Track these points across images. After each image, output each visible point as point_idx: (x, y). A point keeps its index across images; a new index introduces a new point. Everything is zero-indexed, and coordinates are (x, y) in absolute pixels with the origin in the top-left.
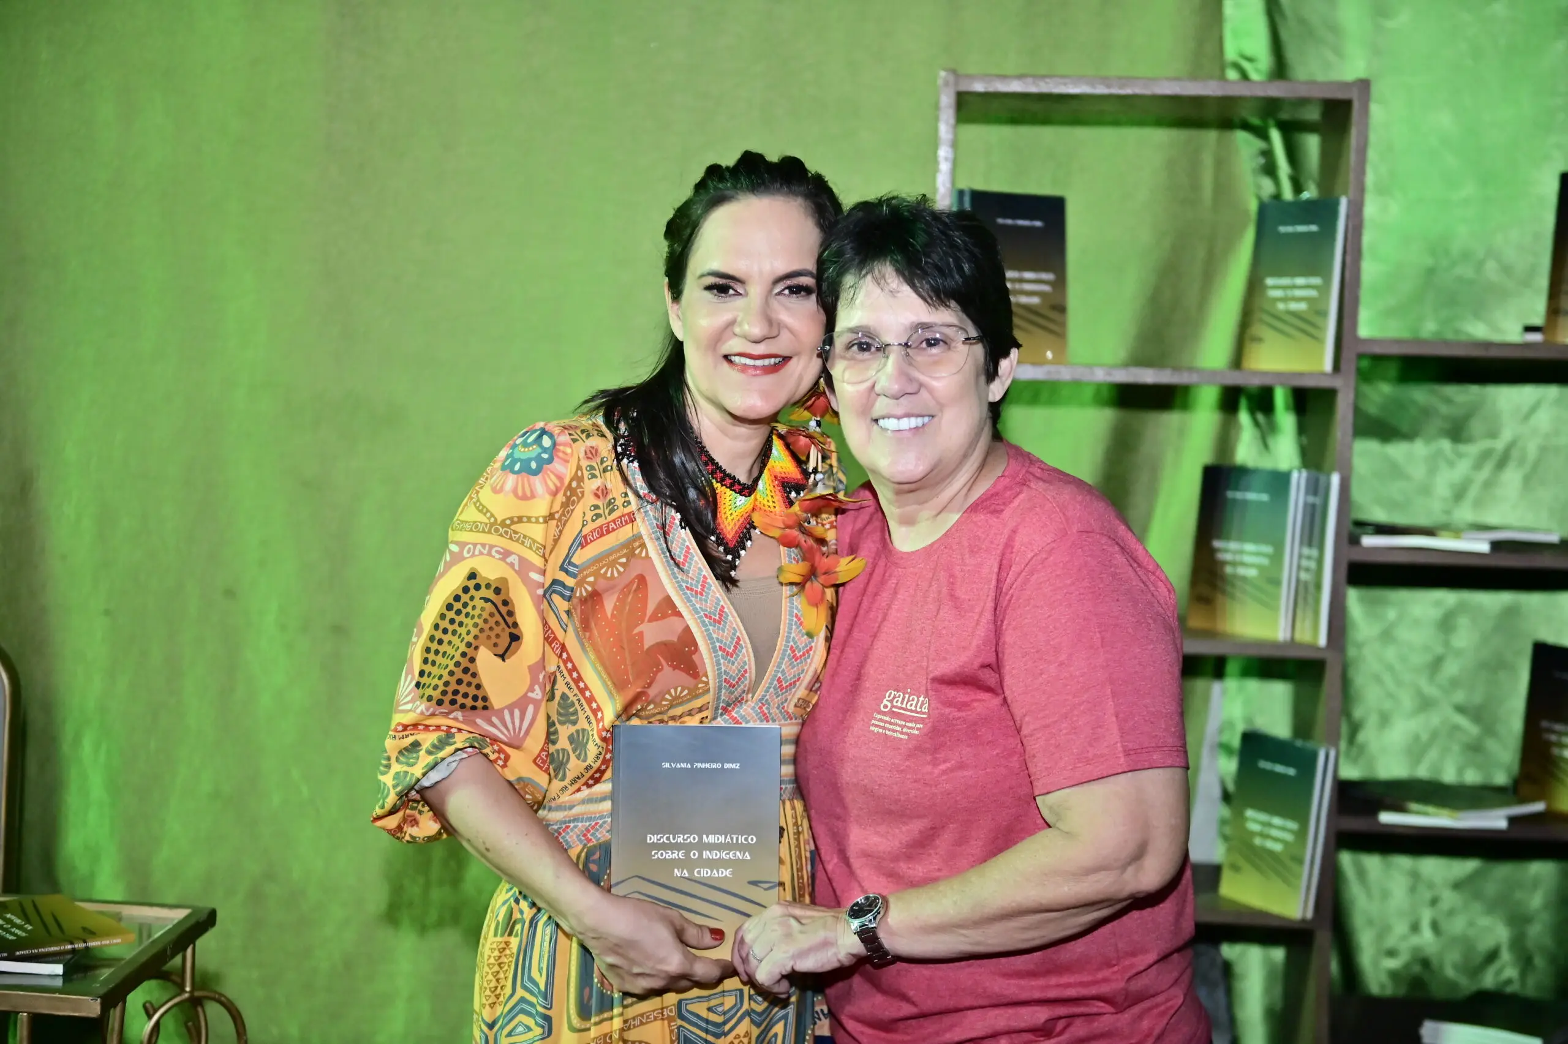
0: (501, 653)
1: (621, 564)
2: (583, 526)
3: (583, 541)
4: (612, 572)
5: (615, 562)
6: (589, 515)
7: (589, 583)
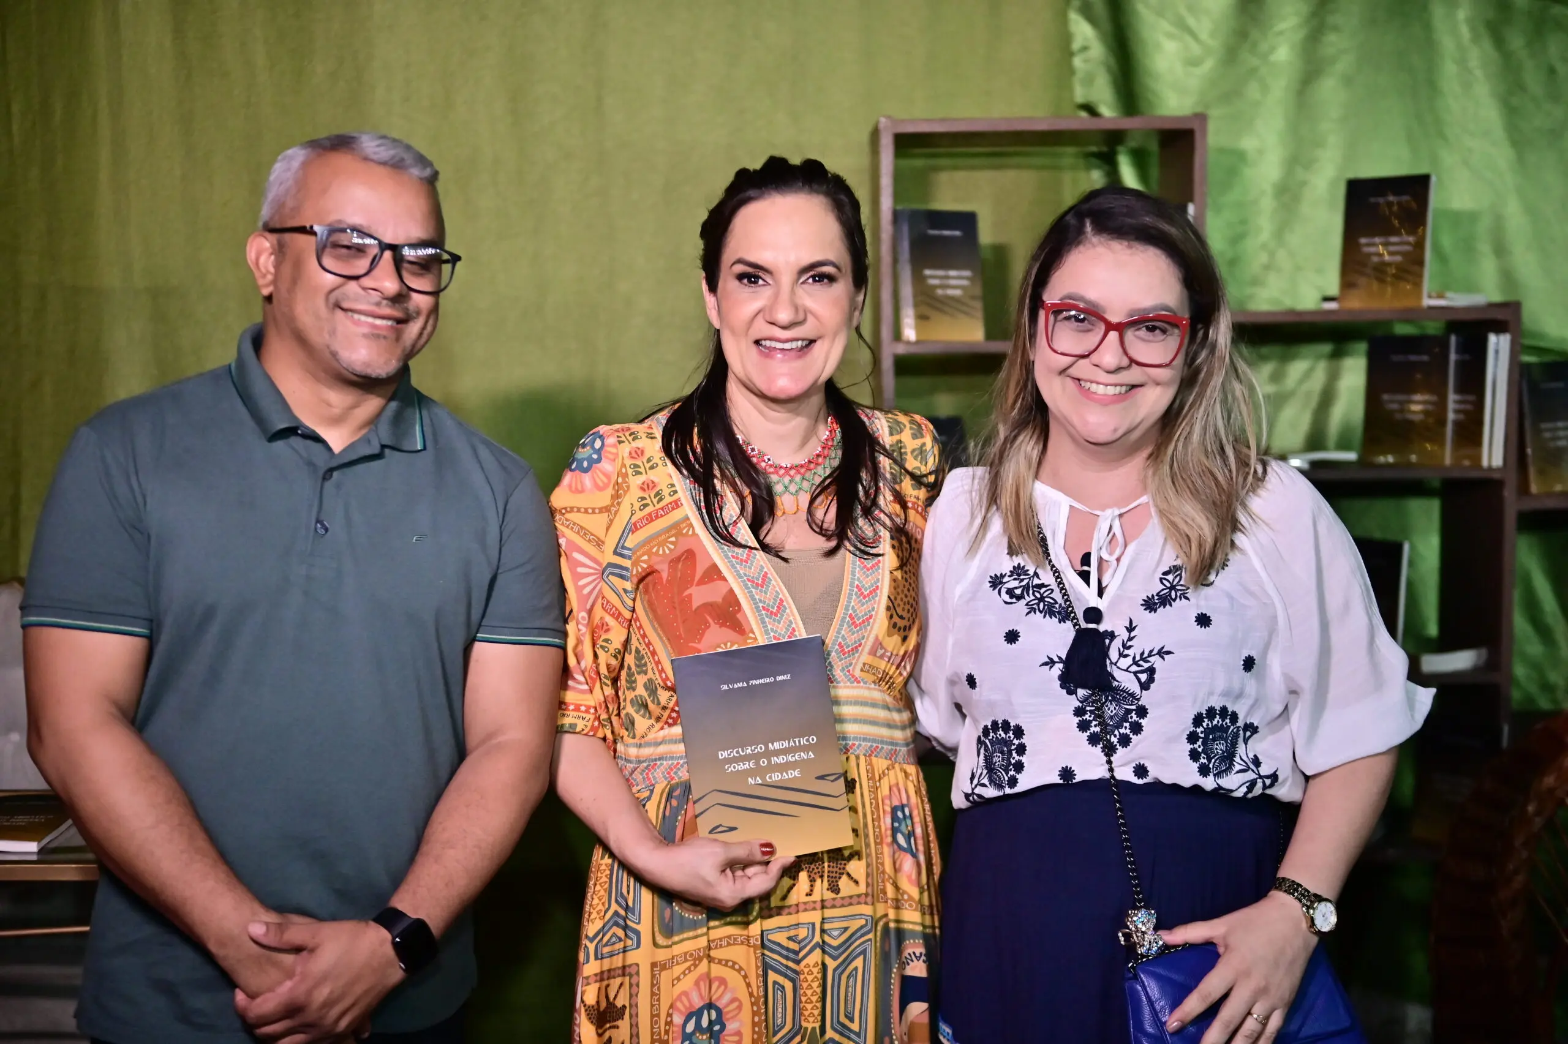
1: (671, 543)
2: (633, 514)
3: (633, 528)
4: (664, 550)
5: (666, 541)
6: (637, 504)
7: (644, 561)
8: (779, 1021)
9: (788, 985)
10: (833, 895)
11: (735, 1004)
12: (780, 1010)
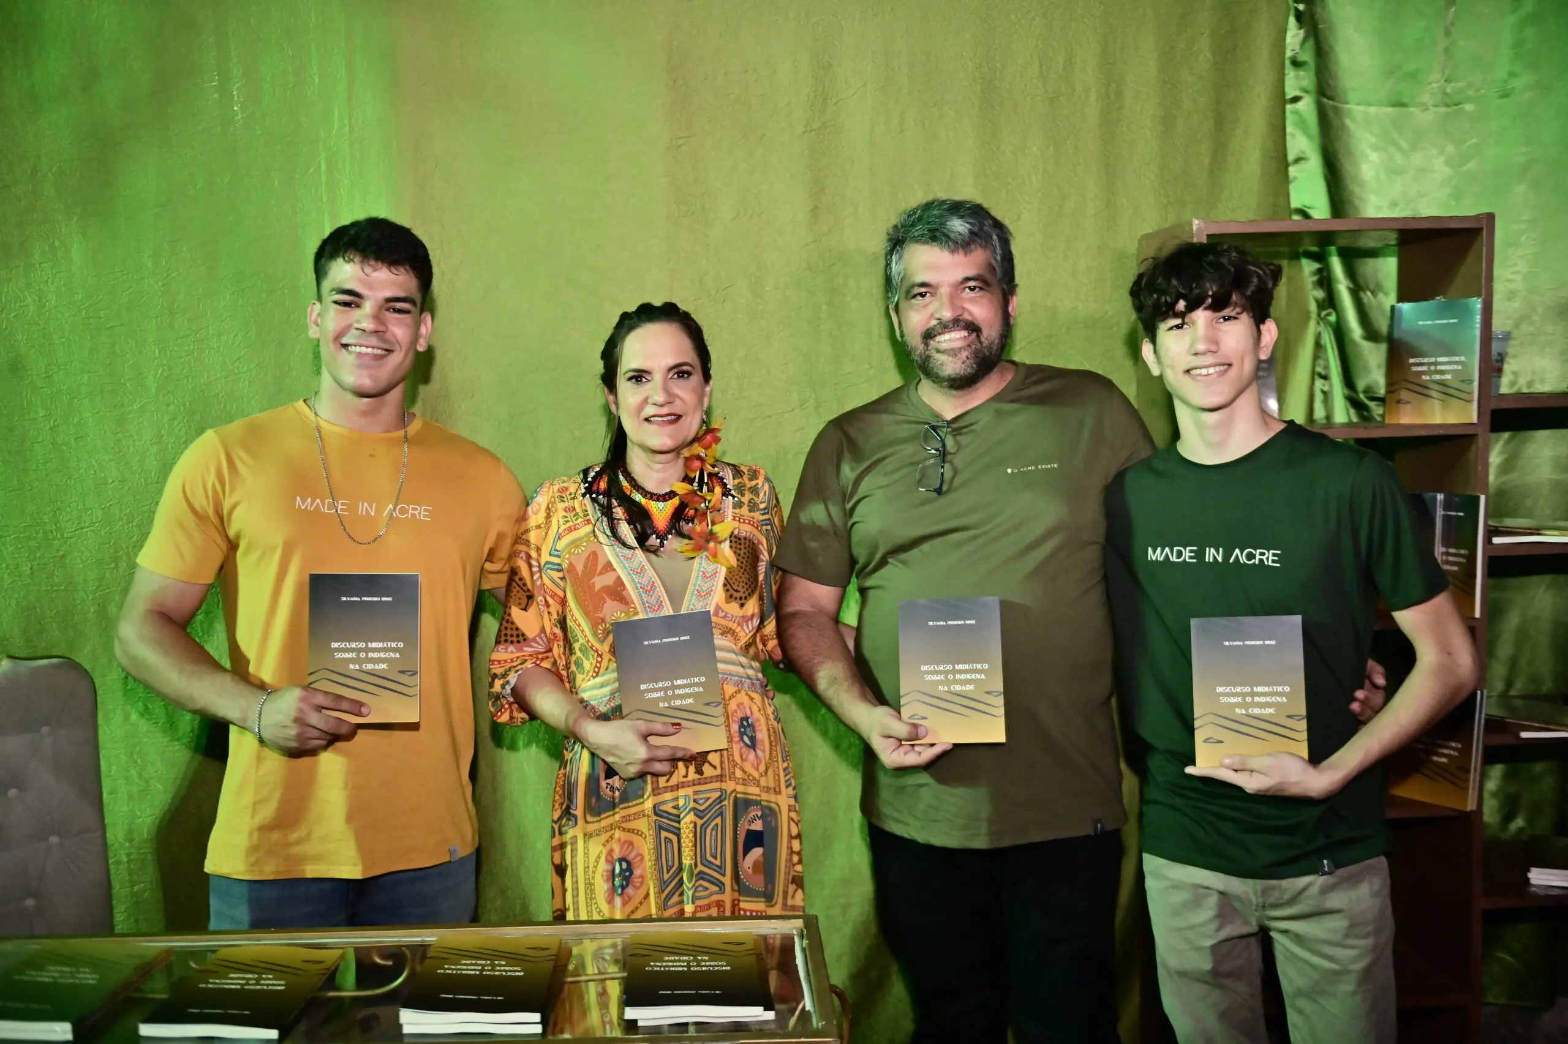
0: (524, 607)
2: (559, 528)
3: (559, 537)
4: (579, 552)
5: (580, 546)
6: (562, 521)
8: (670, 863)
9: (674, 838)
10: (699, 777)
11: (639, 858)
12: (670, 856)
